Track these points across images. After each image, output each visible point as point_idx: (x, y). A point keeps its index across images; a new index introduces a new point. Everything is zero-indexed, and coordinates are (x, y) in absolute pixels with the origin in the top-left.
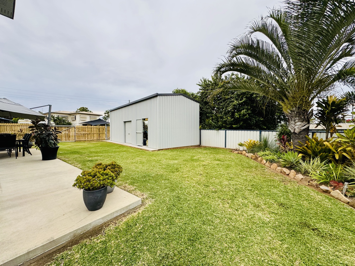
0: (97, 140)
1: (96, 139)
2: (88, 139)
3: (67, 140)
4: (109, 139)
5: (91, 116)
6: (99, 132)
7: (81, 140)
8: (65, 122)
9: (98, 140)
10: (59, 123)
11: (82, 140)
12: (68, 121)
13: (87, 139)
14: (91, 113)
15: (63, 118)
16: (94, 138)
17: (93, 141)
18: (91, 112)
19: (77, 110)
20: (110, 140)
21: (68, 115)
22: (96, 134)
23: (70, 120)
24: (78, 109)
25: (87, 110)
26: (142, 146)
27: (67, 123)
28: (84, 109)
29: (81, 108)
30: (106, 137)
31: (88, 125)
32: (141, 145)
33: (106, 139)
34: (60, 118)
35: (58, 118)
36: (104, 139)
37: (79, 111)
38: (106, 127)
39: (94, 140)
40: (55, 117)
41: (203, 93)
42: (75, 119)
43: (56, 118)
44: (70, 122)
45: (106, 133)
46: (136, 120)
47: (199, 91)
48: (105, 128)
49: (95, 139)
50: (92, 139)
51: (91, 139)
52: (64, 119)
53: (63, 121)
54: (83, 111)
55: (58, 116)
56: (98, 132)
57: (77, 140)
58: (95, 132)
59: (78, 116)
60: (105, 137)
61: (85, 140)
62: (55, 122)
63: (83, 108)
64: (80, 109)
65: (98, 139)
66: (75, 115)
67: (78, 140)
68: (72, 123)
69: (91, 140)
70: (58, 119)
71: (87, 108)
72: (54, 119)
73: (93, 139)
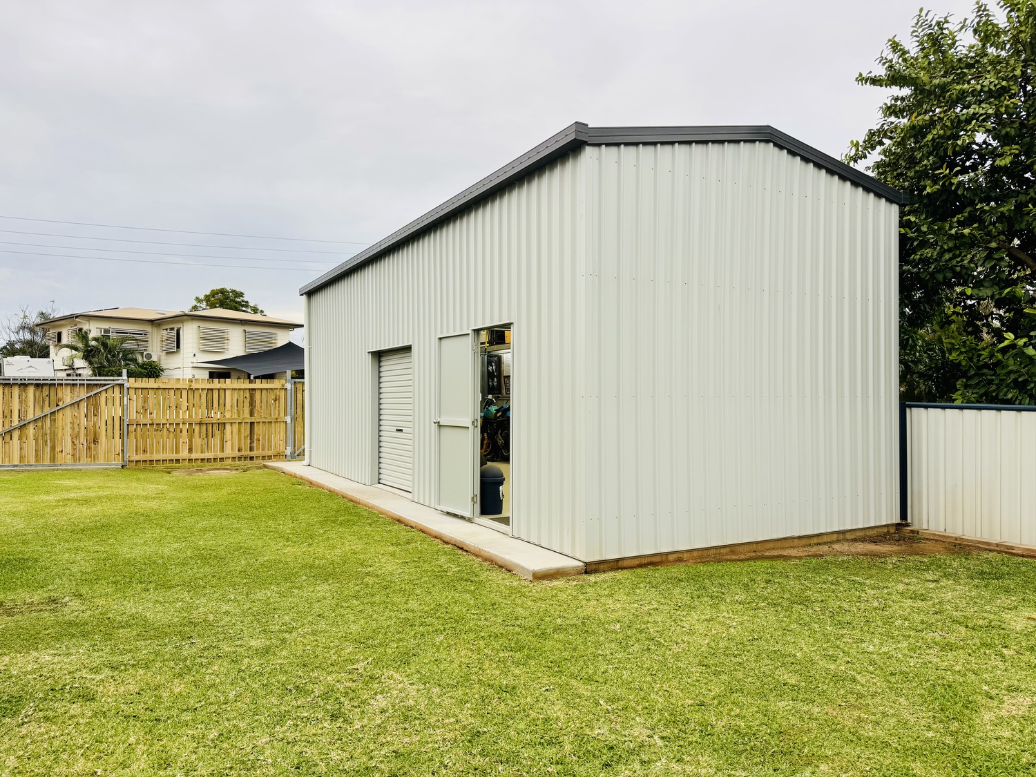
0: (240, 458)
1: (237, 454)
2: (190, 450)
3: (84, 460)
4: (298, 455)
5: (248, 329)
6: (252, 414)
7: (155, 457)
8: (135, 361)
9: (246, 459)
10: (105, 364)
11: (161, 456)
12: (149, 356)
13: (184, 454)
14: (258, 317)
15: (123, 341)
16: (222, 449)
17: (218, 464)
18: (255, 310)
19: (195, 303)
20: (306, 462)
21: (148, 328)
22: (236, 427)
23: (155, 350)
24: (202, 297)
25: (239, 303)
26: (469, 520)
27: (143, 366)
28: (226, 299)
29: (214, 294)
30: (290, 441)
31: (233, 374)
32: (467, 514)
33: (288, 451)
34: (110, 342)
35: (103, 341)
36: (279, 456)
37: (204, 305)
38: (288, 386)
39: (222, 459)
40: (91, 336)
41: (917, 132)
42: (178, 346)
43: (93, 343)
44: (154, 358)
45: (288, 419)
46: (435, 342)
47: (876, 121)
48: (282, 393)
49: (229, 452)
50: (210, 455)
51: (206, 455)
52: (128, 345)
53: (125, 358)
54: (223, 305)
55: (106, 331)
56: (247, 414)
57: (135, 458)
58: (228, 415)
59: (190, 333)
60: (282, 443)
61: (174, 456)
62: (91, 363)
63: (222, 291)
64: (207, 298)
65: (243, 453)
66: (176, 326)
67: (141, 457)
68: (163, 366)
69: (209, 460)
70: (105, 345)
71: (241, 295)
72: (87, 345)
73: (220, 455)
